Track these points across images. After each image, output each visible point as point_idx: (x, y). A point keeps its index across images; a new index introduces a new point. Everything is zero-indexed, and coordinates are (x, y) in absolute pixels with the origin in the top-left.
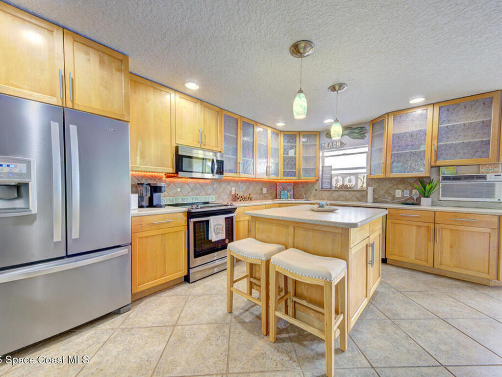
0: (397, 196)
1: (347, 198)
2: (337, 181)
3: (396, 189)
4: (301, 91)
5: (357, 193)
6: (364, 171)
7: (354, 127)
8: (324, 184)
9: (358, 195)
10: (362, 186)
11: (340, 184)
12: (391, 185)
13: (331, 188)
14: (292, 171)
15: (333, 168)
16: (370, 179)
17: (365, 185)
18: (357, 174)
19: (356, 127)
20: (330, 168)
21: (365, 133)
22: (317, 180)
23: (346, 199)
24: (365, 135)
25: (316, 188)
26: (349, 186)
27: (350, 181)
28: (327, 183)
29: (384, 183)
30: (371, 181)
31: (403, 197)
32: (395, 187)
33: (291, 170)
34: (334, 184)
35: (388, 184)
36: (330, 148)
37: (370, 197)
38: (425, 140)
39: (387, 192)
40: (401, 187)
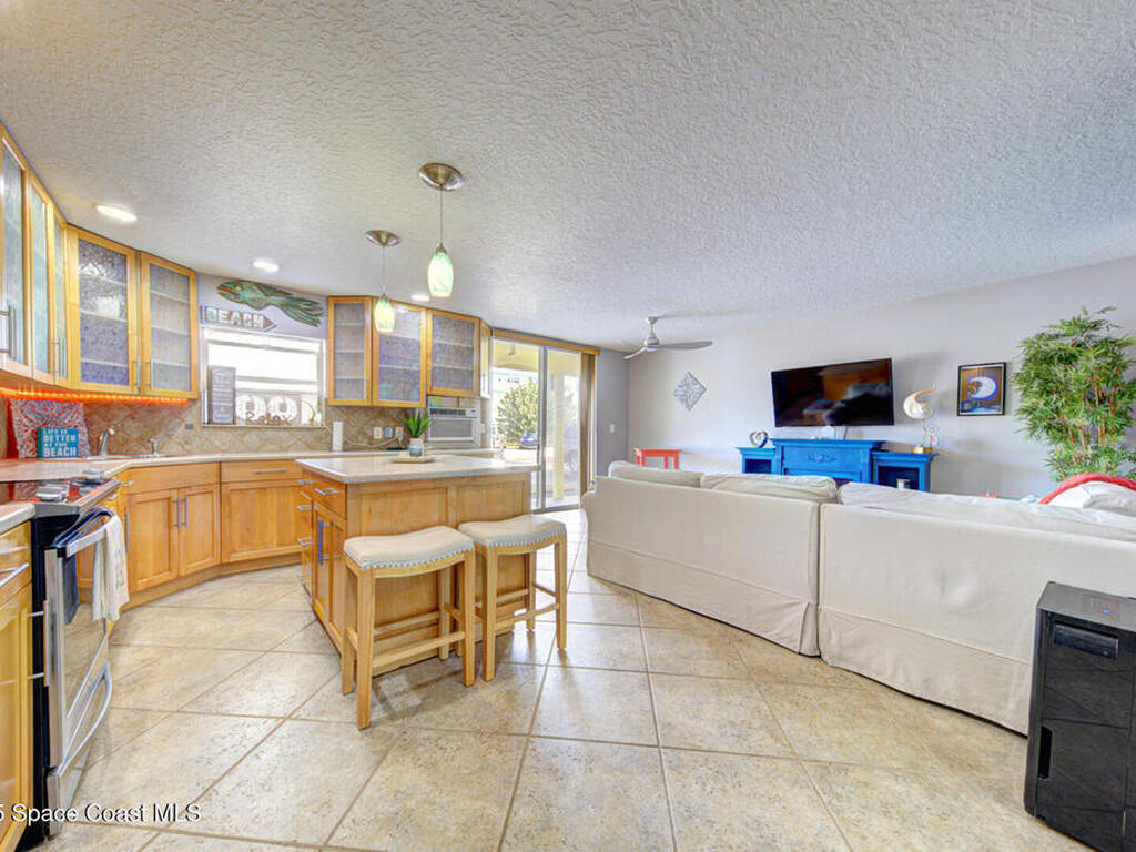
0: (376, 437)
1: (284, 445)
2: (250, 406)
3: (375, 426)
4: (442, 249)
5: (307, 433)
6: (314, 389)
7: (295, 295)
8: (215, 413)
9: (309, 437)
10: (312, 420)
11: (259, 412)
12: (367, 419)
13: (234, 423)
14: (115, 368)
15: (237, 374)
16: (332, 406)
17: (319, 418)
18: (299, 393)
19: (300, 296)
20: (230, 374)
21: (320, 315)
22: (193, 401)
23: (281, 447)
24: (320, 318)
25: (189, 420)
26: (282, 418)
27: (283, 407)
28: (222, 410)
29: (356, 415)
30: (335, 409)
31: (385, 438)
32: (373, 422)
33: (111, 364)
34: (241, 413)
35: (362, 418)
36: (235, 324)
37: (338, 440)
38: (419, 355)
39: (361, 432)
40: (381, 422)
